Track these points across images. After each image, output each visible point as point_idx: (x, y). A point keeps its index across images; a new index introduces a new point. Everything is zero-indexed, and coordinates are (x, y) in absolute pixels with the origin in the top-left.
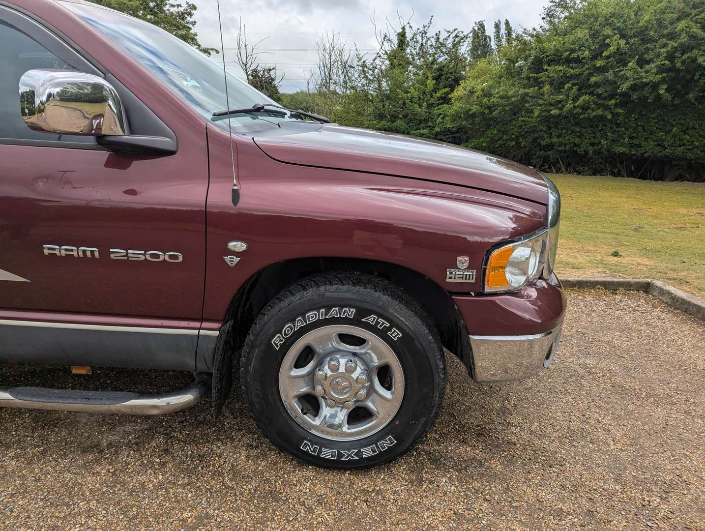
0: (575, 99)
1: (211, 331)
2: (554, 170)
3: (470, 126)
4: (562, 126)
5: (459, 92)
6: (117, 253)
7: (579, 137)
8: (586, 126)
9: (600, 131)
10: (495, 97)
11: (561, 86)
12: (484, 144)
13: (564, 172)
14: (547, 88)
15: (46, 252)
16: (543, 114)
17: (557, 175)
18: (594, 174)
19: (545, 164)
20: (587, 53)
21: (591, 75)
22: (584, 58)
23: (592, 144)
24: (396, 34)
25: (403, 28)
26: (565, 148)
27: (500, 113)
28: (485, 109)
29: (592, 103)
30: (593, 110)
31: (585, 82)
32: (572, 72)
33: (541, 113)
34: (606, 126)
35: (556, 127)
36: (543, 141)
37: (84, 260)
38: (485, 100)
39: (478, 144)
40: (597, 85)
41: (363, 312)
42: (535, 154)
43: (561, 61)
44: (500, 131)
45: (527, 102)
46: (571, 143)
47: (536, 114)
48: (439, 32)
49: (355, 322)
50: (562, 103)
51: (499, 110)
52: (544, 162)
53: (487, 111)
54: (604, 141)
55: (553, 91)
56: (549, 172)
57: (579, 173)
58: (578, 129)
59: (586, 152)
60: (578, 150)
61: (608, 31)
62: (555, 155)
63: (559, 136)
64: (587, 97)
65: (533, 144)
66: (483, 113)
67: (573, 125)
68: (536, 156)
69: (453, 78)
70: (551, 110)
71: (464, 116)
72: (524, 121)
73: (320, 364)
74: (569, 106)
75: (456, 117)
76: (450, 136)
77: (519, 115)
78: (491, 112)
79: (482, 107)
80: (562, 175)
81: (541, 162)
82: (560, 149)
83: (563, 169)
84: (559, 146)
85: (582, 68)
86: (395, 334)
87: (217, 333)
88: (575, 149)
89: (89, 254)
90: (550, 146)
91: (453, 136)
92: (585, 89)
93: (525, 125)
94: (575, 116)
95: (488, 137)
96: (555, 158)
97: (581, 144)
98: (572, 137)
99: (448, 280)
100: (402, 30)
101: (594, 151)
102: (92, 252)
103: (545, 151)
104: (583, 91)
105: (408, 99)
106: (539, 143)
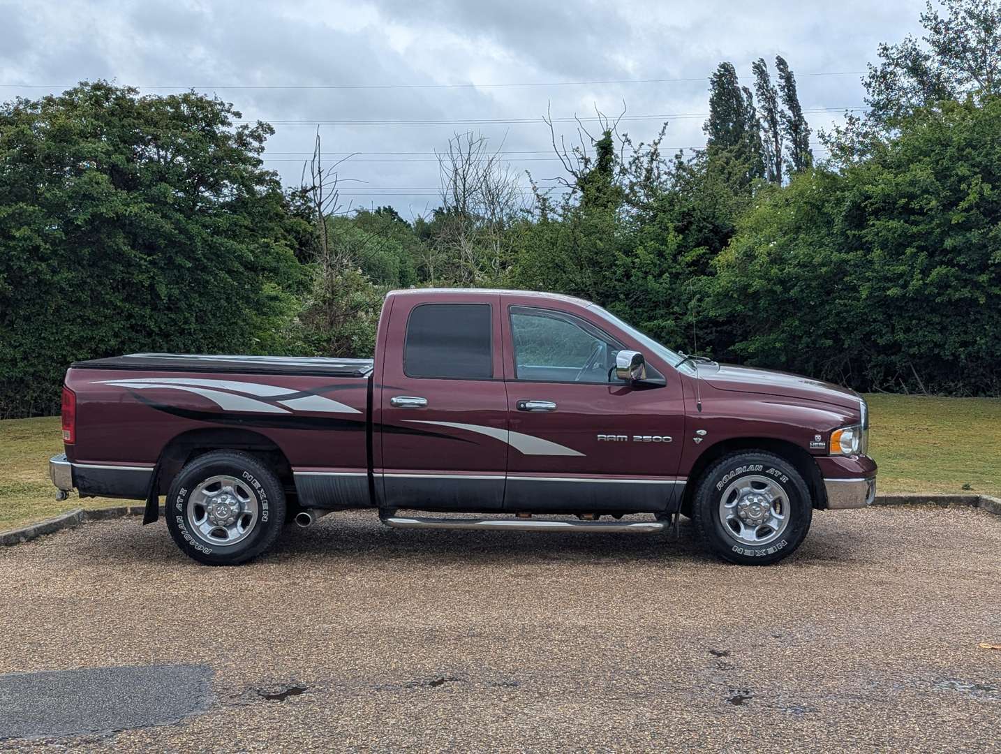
0: (925, 272)
1: (682, 481)
2: (905, 388)
3: (751, 313)
4: (910, 314)
5: (728, 255)
6: (637, 437)
7: (940, 331)
8: (950, 313)
9: (973, 322)
10: (791, 264)
11: (901, 250)
12: (778, 345)
13: (924, 390)
14: (876, 253)
15: (599, 439)
16: (876, 294)
17: (911, 396)
18: (975, 394)
19: (890, 378)
20: (934, 203)
21: (945, 234)
22: (931, 210)
23: (964, 344)
24: (594, 143)
25: (608, 134)
26: (920, 351)
27: (802, 291)
28: (775, 284)
29: (952, 279)
30: (956, 290)
31: (938, 246)
32: (915, 229)
33: (872, 293)
34: (982, 314)
35: (900, 315)
36: (882, 338)
37: (619, 442)
38: (775, 271)
39: (766, 344)
40: (956, 250)
41: (766, 468)
42: (870, 361)
43: (896, 212)
44: (805, 322)
45: (846, 273)
46: (927, 342)
47: (864, 294)
48: (681, 151)
49: (763, 473)
50: (905, 277)
51: (801, 286)
52: (886, 375)
53: (779, 288)
54: (981, 339)
55: (888, 257)
56: (897, 392)
57: (949, 393)
58: (936, 319)
59: (956, 357)
60: (942, 353)
61: (963, 169)
62: (905, 362)
63: (907, 330)
64: (942, 270)
65: (864, 343)
66: (773, 292)
67: (927, 312)
68: (872, 364)
69: (711, 227)
70: (889, 289)
71: (739, 296)
72: (845, 305)
73: (741, 500)
74: (916, 283)
75: (725, 295)
76: (714, 329)
77: (834, 295)
78: (786, 290)
79: (769, 280)
80: (919, 396)
81: (882, 374)
82: (912, 351)
83: (921, 386)
84: (909, 347)
85: (930, 222)
86: (784, 479)
87: (685, 482)
88: (936, 351)
89: (622, 440)
90: (894, 348)
91: (719, 329)
92: (939, 256)
93: (847, 312)
94: (928, 299)
95: (783, 332)
96: (905, 366)
97: (946, 343)
98: (929, 332)
99: (811, 448)
100: (604, 137)
101: (969, 354)
102: (624, 438)
103: (886, 355)
104: (937, 259)
105: (634, 268)
106: (875, 340)
